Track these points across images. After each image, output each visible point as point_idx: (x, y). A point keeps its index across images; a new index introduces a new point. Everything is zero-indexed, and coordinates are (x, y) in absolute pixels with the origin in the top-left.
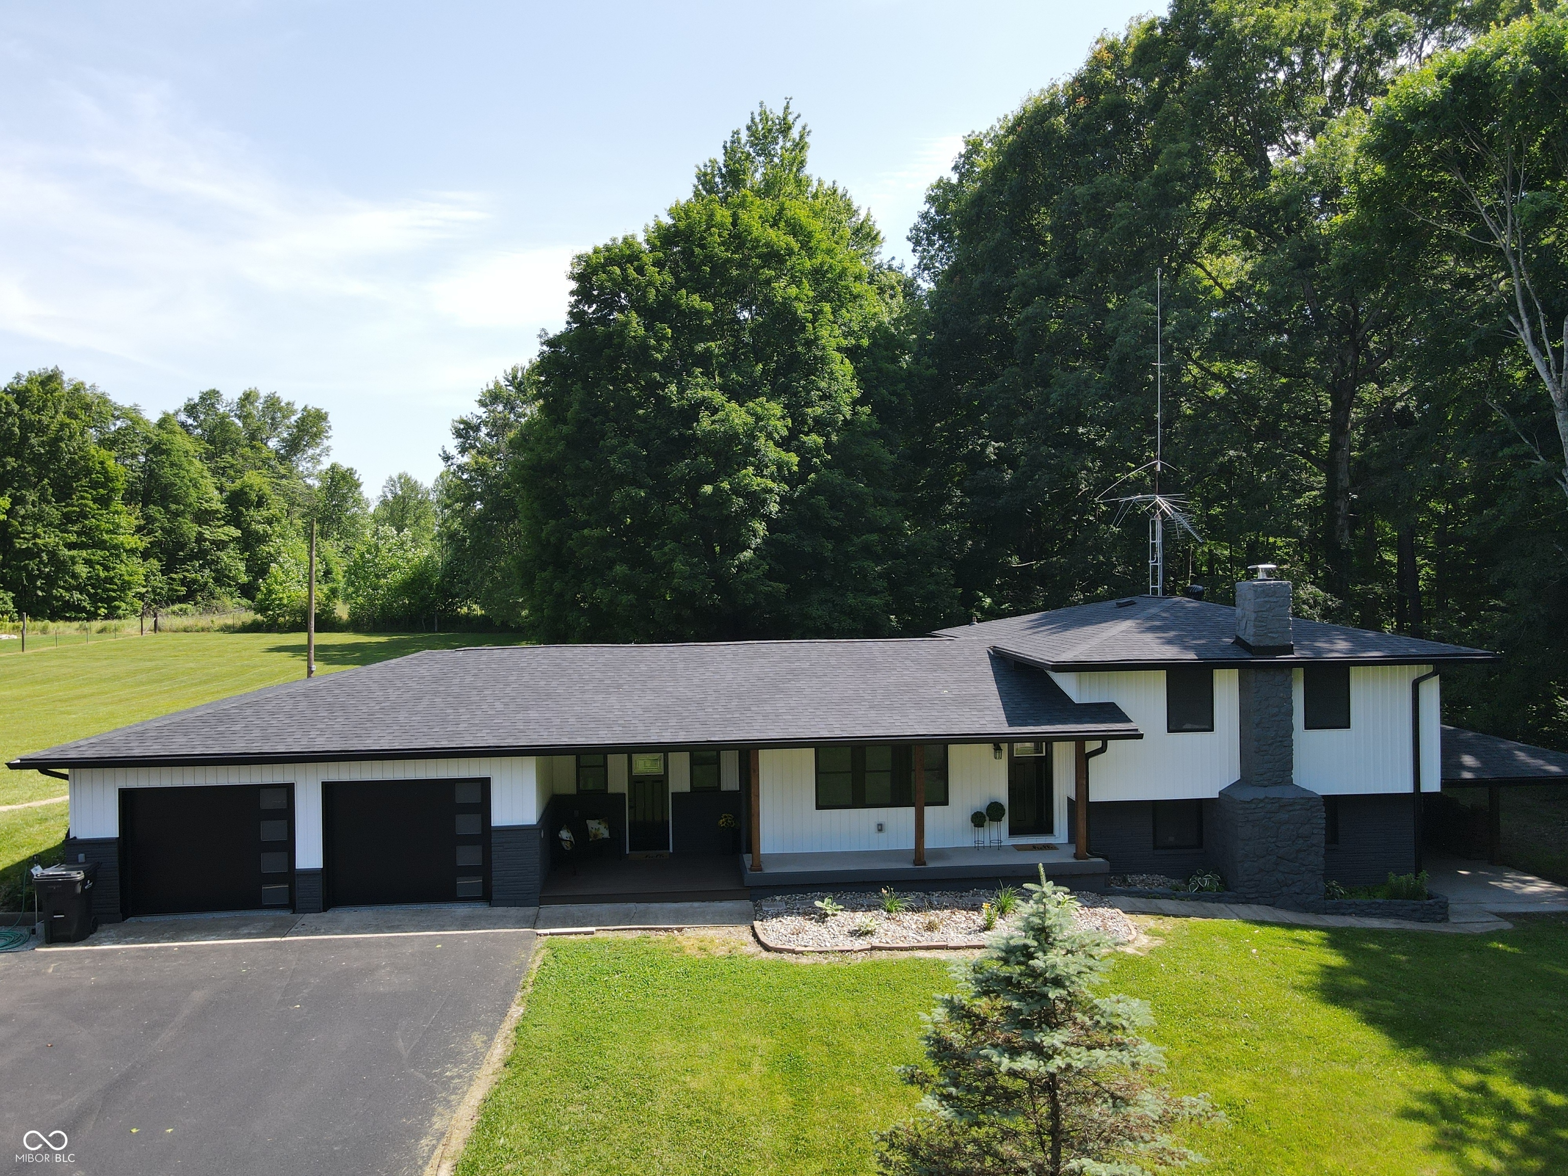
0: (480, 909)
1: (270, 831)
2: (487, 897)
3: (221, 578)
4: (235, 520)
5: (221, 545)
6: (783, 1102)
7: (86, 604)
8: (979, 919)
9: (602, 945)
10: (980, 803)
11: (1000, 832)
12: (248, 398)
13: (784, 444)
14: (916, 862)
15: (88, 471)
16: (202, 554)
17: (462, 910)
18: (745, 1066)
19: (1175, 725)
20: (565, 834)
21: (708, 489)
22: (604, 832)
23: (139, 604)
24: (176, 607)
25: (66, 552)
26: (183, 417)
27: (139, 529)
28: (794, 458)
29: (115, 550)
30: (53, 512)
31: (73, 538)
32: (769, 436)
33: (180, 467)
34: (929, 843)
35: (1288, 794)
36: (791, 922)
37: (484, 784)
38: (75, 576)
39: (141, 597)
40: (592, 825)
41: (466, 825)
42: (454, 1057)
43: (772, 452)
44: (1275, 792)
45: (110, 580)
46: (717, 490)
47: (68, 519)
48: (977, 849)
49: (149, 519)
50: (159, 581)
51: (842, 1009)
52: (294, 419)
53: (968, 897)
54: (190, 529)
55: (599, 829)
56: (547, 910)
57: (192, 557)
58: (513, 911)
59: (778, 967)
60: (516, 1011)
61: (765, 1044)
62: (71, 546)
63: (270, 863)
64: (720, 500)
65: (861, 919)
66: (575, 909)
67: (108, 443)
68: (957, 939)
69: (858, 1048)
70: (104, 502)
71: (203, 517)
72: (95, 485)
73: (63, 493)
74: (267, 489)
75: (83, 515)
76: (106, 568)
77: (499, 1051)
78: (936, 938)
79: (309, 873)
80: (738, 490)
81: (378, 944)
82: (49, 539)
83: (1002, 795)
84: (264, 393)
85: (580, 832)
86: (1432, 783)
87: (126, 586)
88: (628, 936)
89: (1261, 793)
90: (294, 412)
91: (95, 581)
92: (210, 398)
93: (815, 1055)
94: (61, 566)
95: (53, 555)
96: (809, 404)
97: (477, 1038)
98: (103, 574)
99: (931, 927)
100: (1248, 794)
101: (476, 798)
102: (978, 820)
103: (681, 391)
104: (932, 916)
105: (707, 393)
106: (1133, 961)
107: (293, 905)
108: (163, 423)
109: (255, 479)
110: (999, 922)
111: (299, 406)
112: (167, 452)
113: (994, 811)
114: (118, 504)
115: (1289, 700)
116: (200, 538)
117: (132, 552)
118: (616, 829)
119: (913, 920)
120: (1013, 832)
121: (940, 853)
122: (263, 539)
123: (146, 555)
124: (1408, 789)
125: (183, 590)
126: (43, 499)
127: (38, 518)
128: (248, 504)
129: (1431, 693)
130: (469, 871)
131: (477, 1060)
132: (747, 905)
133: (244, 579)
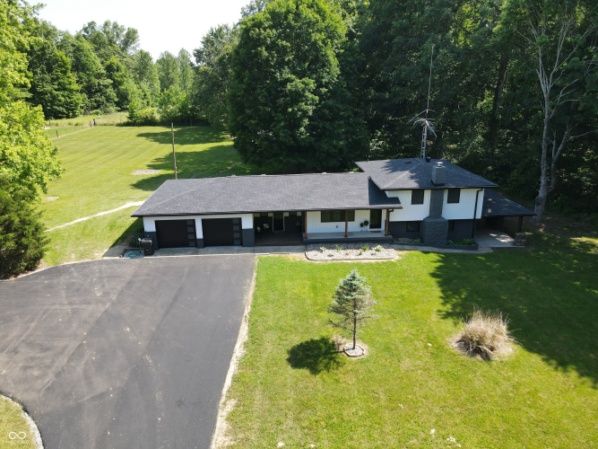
0: (240, 248)
1: (190, 230)
2: (242, 245)
3: (108, 99)
4: (110, 77)
5: (106, 87)
6: (312, 295)
7: (65, 111)
8: (359, 251)
9: (271, 258)
10: (363, 221)
11: (367, 228)
12: (106, 24)
13: (314, 93)
14: (346, 236)
15: (57, 61)
16: (100, 91)
17: (236, 248)
18: (304, 288)
19: (413, 202)
20: (259, 228)
21: (290, 110)
22: (268, 227)
23: (83, 111)
24: (95, 111)
25: (54, 92)
26: (83, 33)
27: (77, 82)
28: (317, 98)
29: (71, 91)
30: (47, 76)
31: (56, 87)
32: (310, 91)
33: (88, 56)
34: (349, 230)
35: (439, 220)
36: (314, 252)
37: (240, 219)
38: (60, 101)
39: (82, 108)
40: (265, 225)
41: (236, 228)
42: (245, 284)
43: (310, 96)
44: (436, 220)
45: (71, 103)
46: (293, 110)
47: (53, 80)
48: (362, 232)
49: (81, 78)
50: (87, 101)
51: (325, 275)
52: (125, 33)
53: (357, 246)
54: (96, 81)
55: (266, 226)
56: (256, 248)
57: (96, 91)
58: (249, 248)
59: (311, 264)
60: (255, 274)
61: (308, 283)
62: (56, 90)
63: (190, 237)
64: (294, 113)
65: (331, 252)
66: (263, 248)
67: (60, 47)
68: (353, 257)
69: (328, 284)
70: (64, 73)
71: (99, 76)
72: (60, 66)
73: (50, 70)
74: (120, 64)
75: (58, 78)
76: (69, 98)
77: (253, 284)
78: (348, 257)
79: (200, 240)
80: (299, 110)
81: (220, 257)
82: (48, 88)
83: (368, 218)
84: (112, 22)
85: (262, 227)
86: (479, 216)
87: (77, 105)
88: (276, 255)
89: (432, 220)
90: (124, 30)
91: (67, 103)
92: (92, 25)
93: (319, 285)
94: (54, 98)
95: (51, 93)
96: (323, 78)
97: (248, 281)
98: (69, 100)
99: (347, 254)
100: (429, 221)
101: (237, 222)
102: (362, 225)
103: (281, 75)
104: (348, 251)
105: (289, 76)
106: (393, 263)
107: (196, 246)
108: (78, 38)
109: (115, 60)
110: (363, 253)
111: (126, 27)
112: (82, 51)
113: (366, 223)
114: (69, 74)
115: (442, 197)
116: (99, 84)
117: (77, 91)
118: (270, 226)
119: (343, 252)
120: (371, 227)
121: (352, 233)
122: (121, 83)
123: (81, 92)
124: (472, 217)
125: (95, 104)
126: (43, 72)
127: (43, 80)
128: (113, 70)
129: (482, 195)
130: (237, 239)
131: (249, 285)
132: (303, 247)
133: (116, 100)
